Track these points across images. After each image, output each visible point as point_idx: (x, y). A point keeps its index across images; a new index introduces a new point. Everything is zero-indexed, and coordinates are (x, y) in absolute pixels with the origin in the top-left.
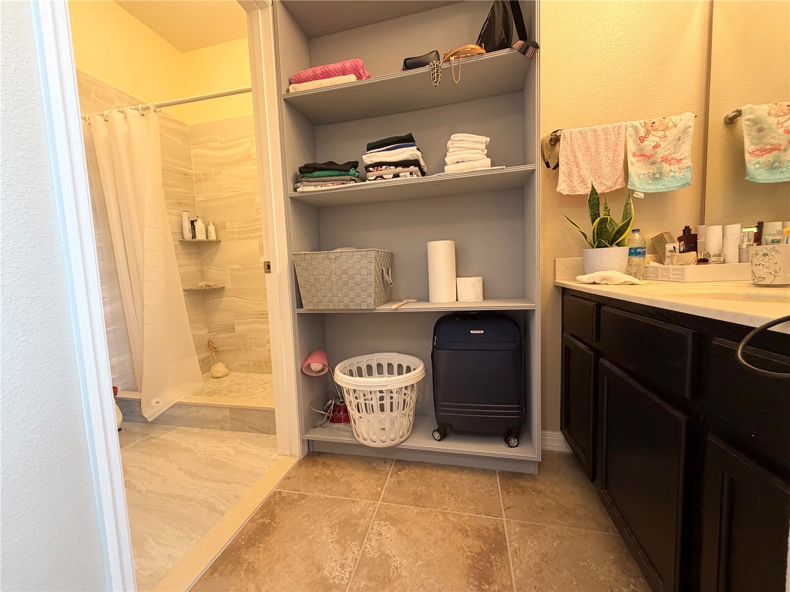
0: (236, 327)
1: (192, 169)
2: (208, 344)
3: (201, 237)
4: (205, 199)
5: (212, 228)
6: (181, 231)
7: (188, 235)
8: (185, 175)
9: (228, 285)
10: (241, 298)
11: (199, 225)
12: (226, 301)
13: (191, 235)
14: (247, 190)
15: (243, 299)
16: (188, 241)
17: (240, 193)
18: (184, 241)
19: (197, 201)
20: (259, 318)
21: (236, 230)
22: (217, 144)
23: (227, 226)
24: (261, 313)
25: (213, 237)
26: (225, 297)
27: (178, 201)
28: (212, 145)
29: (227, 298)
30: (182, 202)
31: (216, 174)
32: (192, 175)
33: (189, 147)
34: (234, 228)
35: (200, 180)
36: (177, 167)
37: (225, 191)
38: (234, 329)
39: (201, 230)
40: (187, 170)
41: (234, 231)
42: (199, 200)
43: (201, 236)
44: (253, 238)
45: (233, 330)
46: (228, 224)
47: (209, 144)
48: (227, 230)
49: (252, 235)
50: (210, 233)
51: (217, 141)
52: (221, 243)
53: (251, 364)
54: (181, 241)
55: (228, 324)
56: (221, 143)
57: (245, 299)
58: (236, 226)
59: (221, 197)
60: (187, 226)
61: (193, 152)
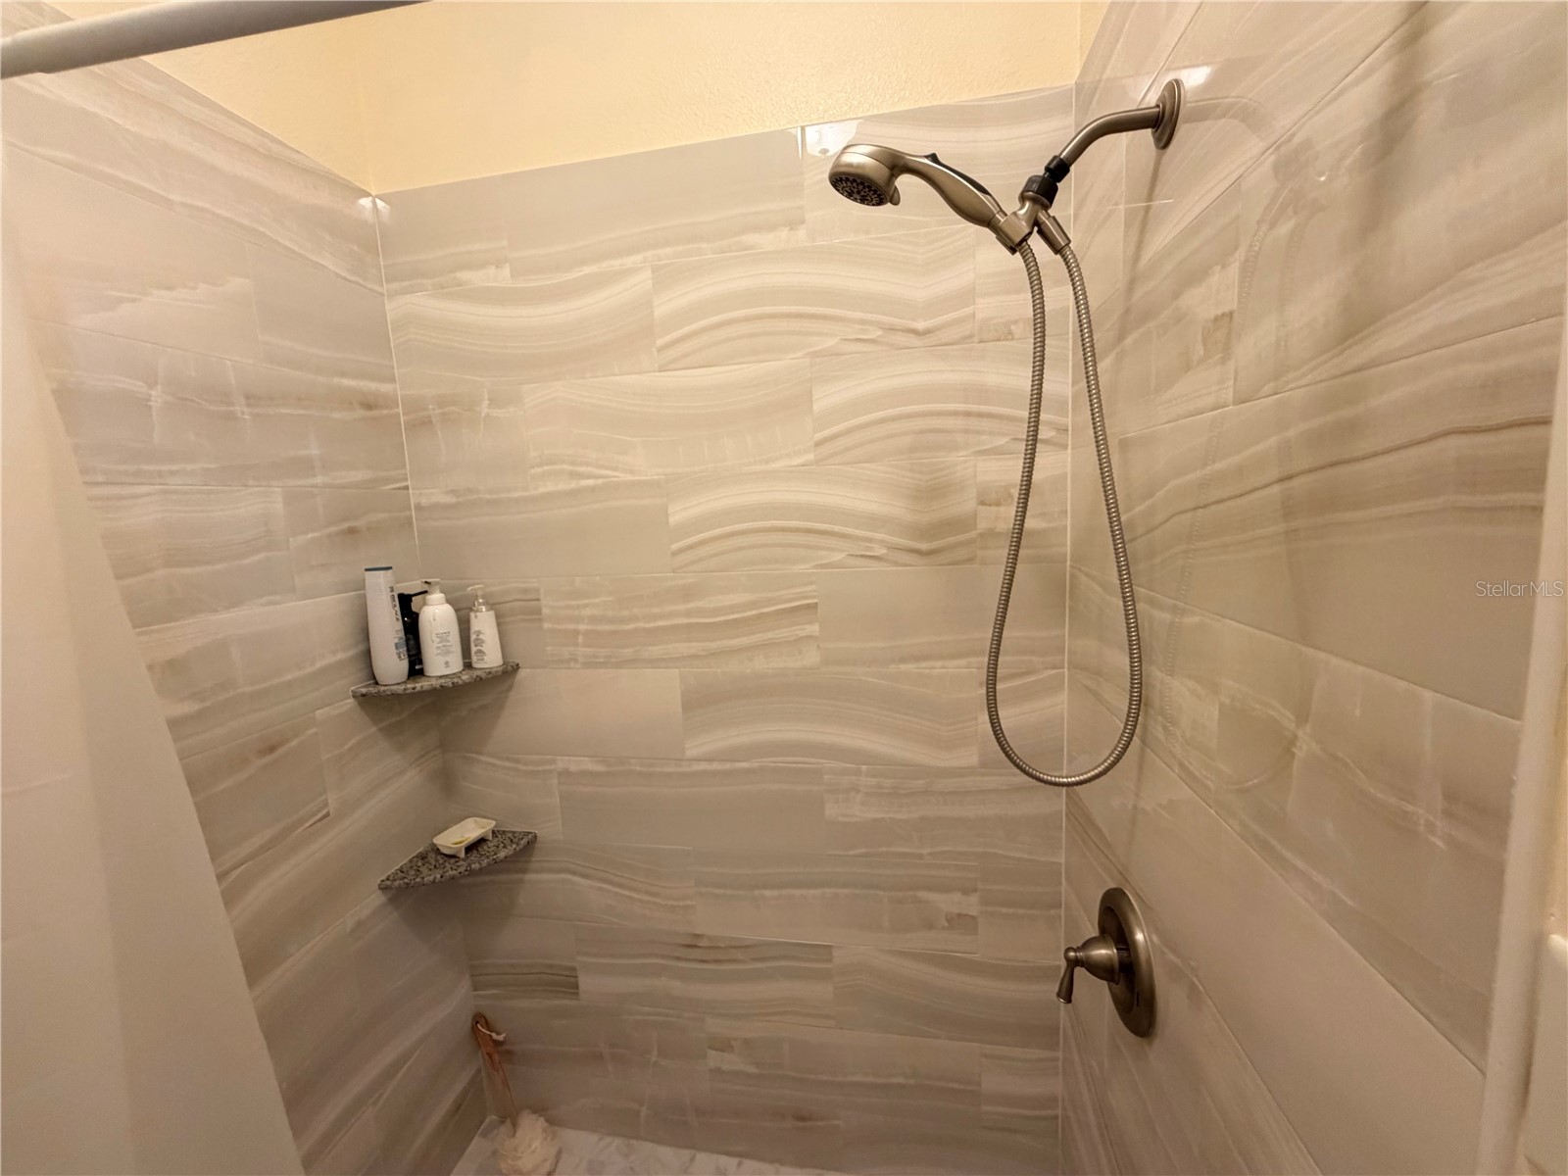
0: (585, 982)
1: (392, 380)
2: (474, 1029)
3: (447, 663)
4: (450, 499)
5: (484, 623)
6: (361, 647)
7: (391, 665)
8: (369, 407)
9: (550, 830)
10: (604, 881)
11: (436, 614)
12: (541, 881)
13: (405, 665)
14: (632, 472)
15: (611, 883)
16: (395, 696)
17: (600, 481)
18: (379, 696)
19: (419, 507)
20: (678, 959)
21: (582, 627)
22: (500, 277)
23: (545, 611)
24: (688, 941)
25: (490, 657)
26: (537, 871)
27: (345, 525)
28: (474, 278)
29: (545, 876)
30: (360, 523)
31: (494, 402)
32: (389, 402)
33: (378, 288)
34: (578, 620)
35: (426, 423)
36: (336, 380)
37: (539, 470)
38: (577, 987)
39: (443, 637)
40: (373, 386)
41: (577, 632)
42: (424, 501)
43: (443, 662)
44: (655, 663)
45: (571, 987)
46: (548, 603)
47: (464, 275)
48: (546, 625)
49: (656, 651)
50: (479, 642)
51: (498, 265)
52: (522, 674)
53: (644, 1111)
54: (363, 695)
55: (551, 966)
56: (514, 274)
57: (620, 886)
58: (587, 612)
59: (516, 495)
60: (387, 627)
61: (394, 308)
